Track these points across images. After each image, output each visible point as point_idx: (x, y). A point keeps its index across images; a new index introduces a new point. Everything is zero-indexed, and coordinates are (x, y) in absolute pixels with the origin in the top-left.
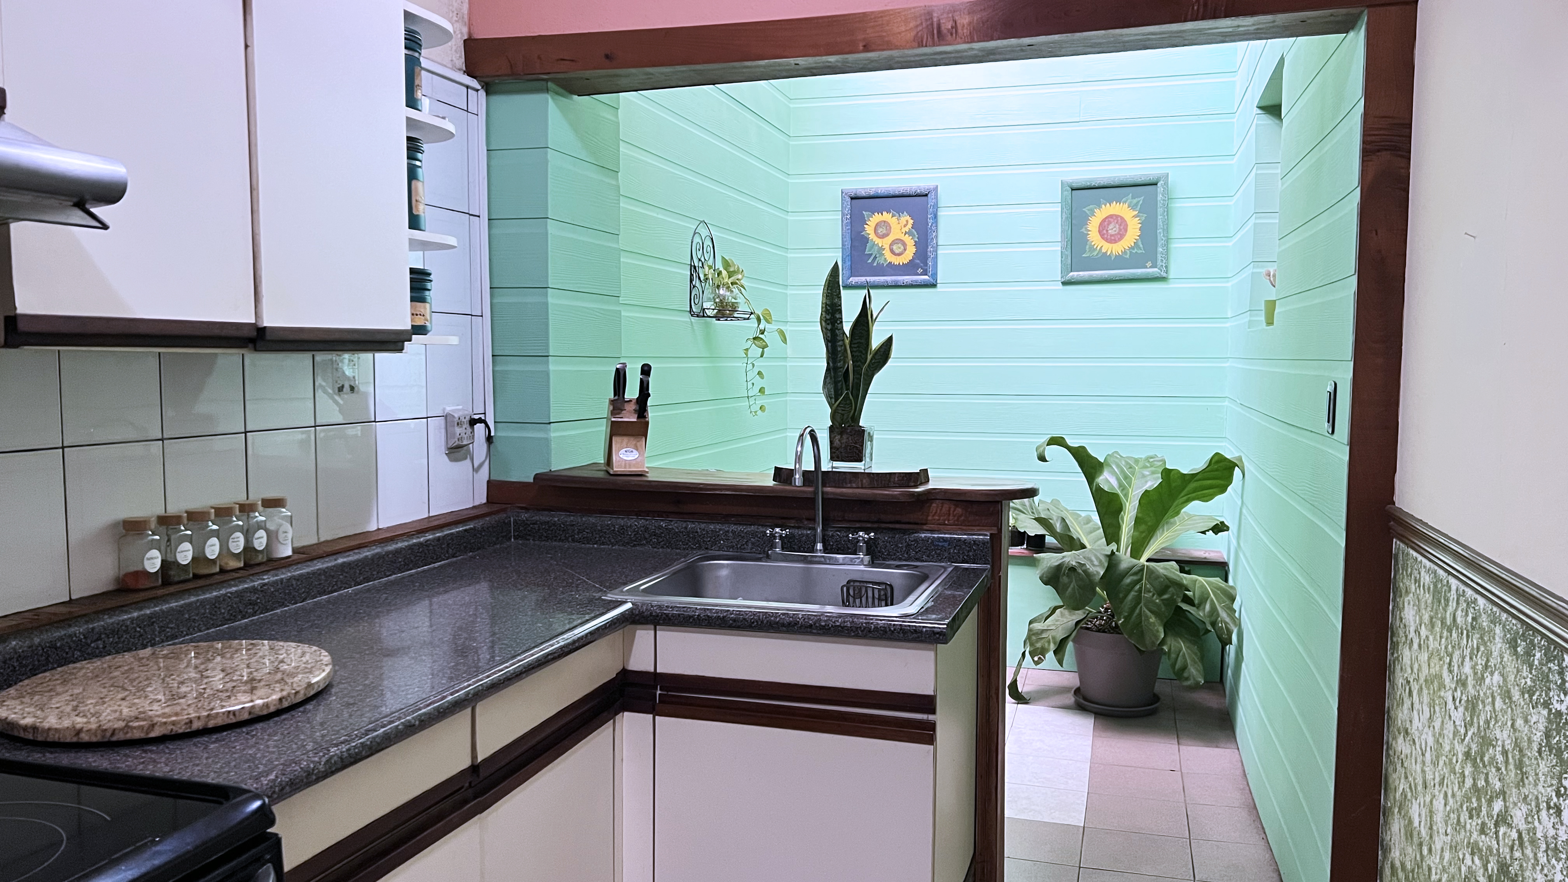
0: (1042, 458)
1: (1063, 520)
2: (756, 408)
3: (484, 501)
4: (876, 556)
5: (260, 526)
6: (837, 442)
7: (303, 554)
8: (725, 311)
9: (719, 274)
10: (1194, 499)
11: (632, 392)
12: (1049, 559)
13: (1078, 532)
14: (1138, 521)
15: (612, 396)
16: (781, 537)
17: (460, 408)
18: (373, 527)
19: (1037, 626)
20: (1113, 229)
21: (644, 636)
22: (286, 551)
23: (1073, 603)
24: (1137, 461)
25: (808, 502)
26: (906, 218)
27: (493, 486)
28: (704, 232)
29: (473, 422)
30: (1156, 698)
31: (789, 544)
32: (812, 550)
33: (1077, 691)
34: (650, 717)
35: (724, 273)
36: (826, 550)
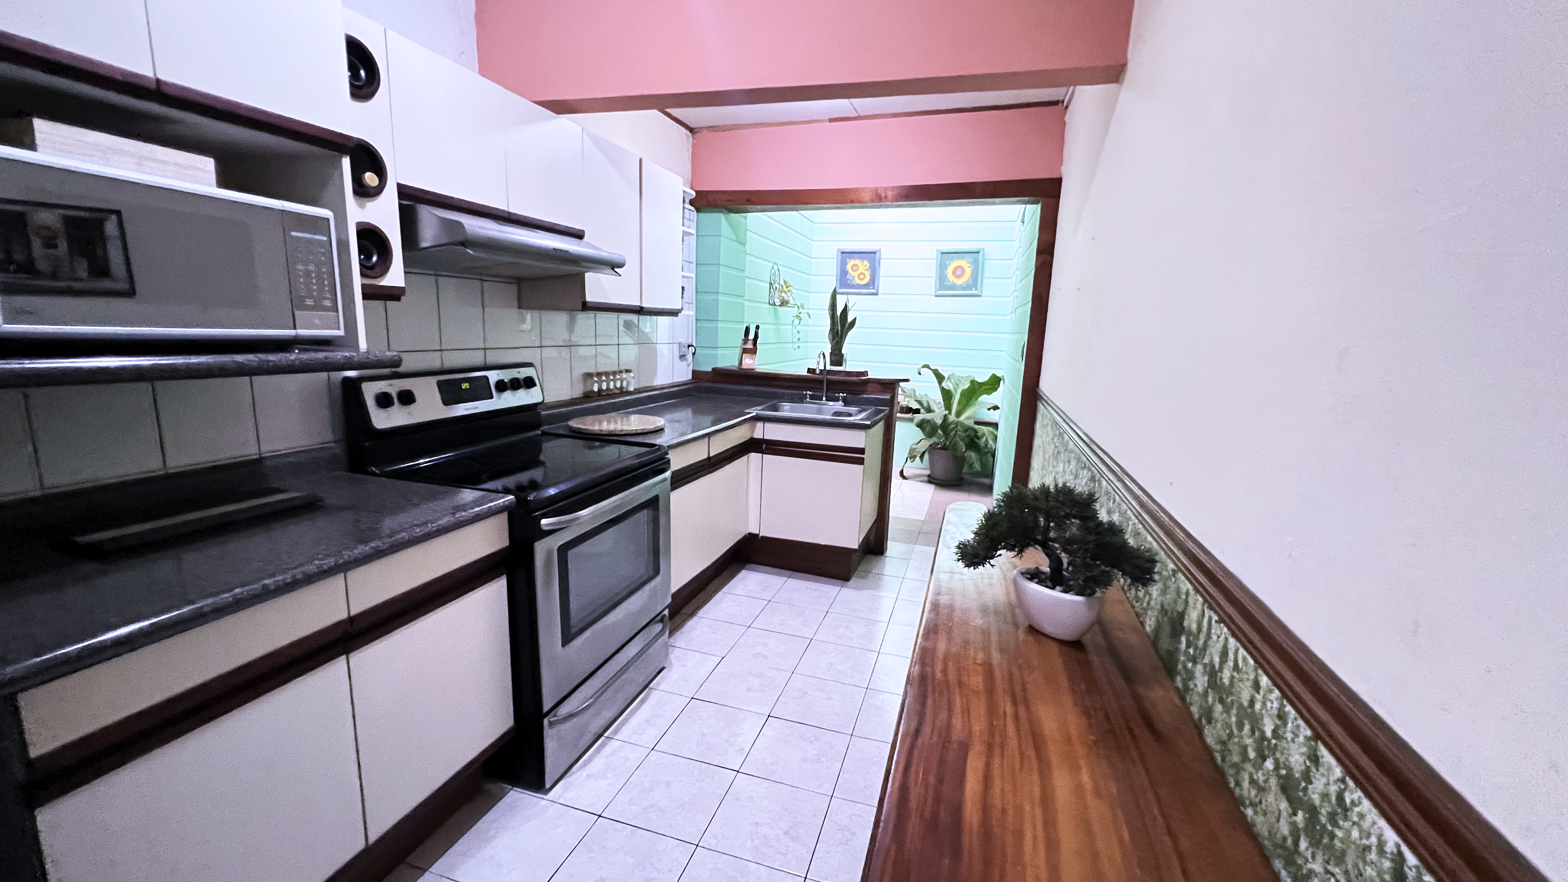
0: (920, 374)
1: (928, 402)
2: (796, 346)
3: (691, 378)
4: (846, 403)
5: (625, 379)
6: (833, 359)
7: (638, 391)
8: (784, 303)
9: (782, 286)
10: (982, 394)
11: (751, 336)
12: (918, 417)
13: (933, 407)
14: (959, 403)
15: (743, 338)
16: (809, 395)
17: (684, 341)
18: (655, 384)
19: (914, 447)
20: (958, 272)
21: (759, 425)
22: (631, 389)
23: (929, 435)
24: (962, 378)
25: (820, 382)
26: (866, 262)
27: (694, 372)
28: (776, 267)
29: (689, 346)
30: (962, 479)
31: (812, 397)
32: (822, 400)
33: (929, 476)
34: (761, 454)
35: (784, 287)
36: (827, 400)
